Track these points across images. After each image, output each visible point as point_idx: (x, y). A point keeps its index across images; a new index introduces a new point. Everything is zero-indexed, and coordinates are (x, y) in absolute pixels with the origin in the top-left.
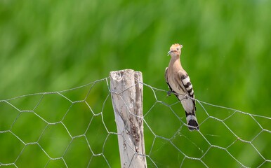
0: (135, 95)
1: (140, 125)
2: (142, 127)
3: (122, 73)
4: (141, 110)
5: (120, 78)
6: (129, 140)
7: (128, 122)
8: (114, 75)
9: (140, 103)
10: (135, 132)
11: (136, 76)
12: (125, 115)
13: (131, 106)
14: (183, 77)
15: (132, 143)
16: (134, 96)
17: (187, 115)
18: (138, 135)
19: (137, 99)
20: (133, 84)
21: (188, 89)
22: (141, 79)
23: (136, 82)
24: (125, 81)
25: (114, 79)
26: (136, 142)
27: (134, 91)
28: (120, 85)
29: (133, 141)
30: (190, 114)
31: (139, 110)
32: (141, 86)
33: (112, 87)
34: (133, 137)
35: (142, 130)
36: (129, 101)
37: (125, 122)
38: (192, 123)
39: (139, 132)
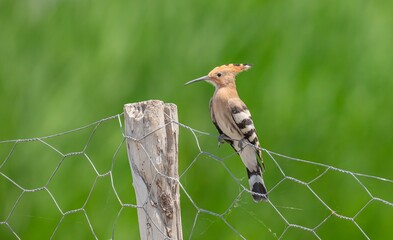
0: (164, 142)
1: (174, 193)
2: (178, 195)
3: (144, 107)
4: (175, 166)
5: (141, 115)
6: (156, 216)
7: (154, 188)
8: (131, 110)
9: (174, 155)
10: (165, 204)
11: (166, 111)
12: (149, 176)
13: (159, 160)
14: (235, 110)
15: (160, 222)
16: (163, 144)
17: (250, 174)
18: (171, 209)
19: (169, 149)
20: (162, 124)
21: (244, 131)
22: (175, 116)
23: (166, 122)
24: (149, 120)
25: (131, 115)
26: (167, 220)
27: (164, 135)
28: (141, 126)
29: (161, 218)
30: (254, 173)
31: (173, 166)
32: (175, 128)
33: (128, 128)
34: (162, 212)
35: (178, 201)
36: (155, 153)
37: (149, 188)
38: (258, 188)
39: (172, 204)
